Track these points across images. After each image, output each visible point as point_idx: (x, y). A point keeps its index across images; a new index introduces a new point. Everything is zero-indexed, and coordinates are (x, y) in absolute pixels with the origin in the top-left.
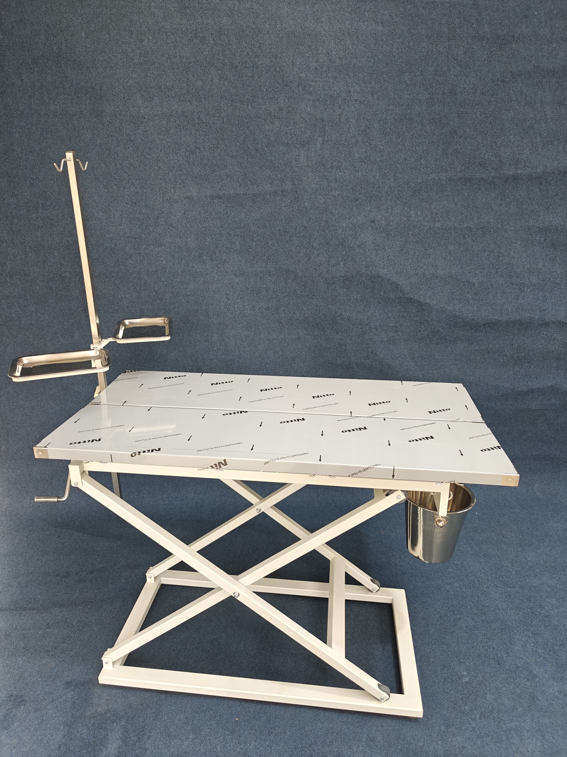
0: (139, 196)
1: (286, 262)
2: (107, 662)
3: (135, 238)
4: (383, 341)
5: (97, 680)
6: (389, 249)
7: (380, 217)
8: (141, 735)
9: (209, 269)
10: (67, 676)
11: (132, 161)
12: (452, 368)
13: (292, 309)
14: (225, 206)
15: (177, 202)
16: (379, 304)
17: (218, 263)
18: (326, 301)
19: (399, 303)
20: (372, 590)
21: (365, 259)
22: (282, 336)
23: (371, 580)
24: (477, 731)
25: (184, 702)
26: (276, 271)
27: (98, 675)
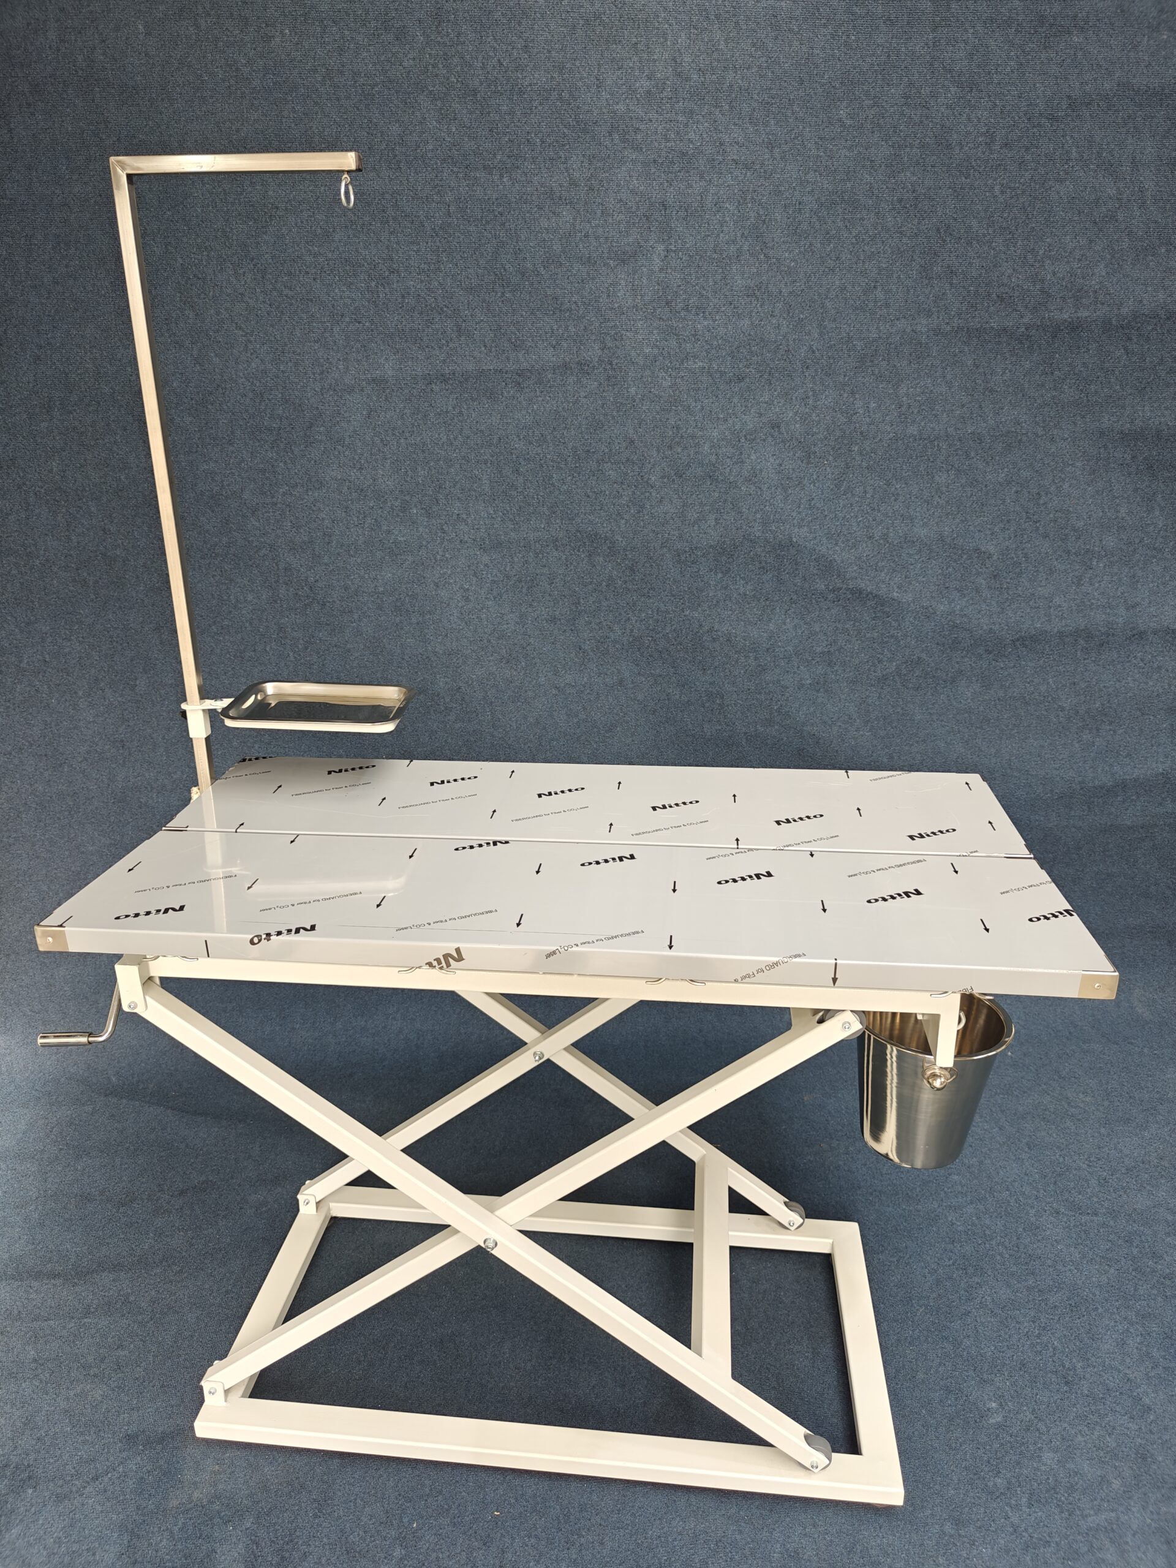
0: (269, 379)
1: (591, 517)
2: (212, 1391)
3: (263, 471)
4: (803, 685)
5: (192, 1429)
6: (810, 484)
7: (791, 415)
8: (287, 1551)
9: (425, 536)
10: (129, 1424)
11: (252, 302)
12: (951, 740)
13: (605, 620)
14: (457, 398)
15: (351, 390)
16: (793, 605)
17: (443, 522)
18: (678, 600)
19: (834, 602)
20: (787, 1225)
21: (762, 507)
22: (585, 679)
23: (785, 1203)
24: (1024, 1534)
25: (381, 1476)
26: (569, 538)
27: (195, 1418)
